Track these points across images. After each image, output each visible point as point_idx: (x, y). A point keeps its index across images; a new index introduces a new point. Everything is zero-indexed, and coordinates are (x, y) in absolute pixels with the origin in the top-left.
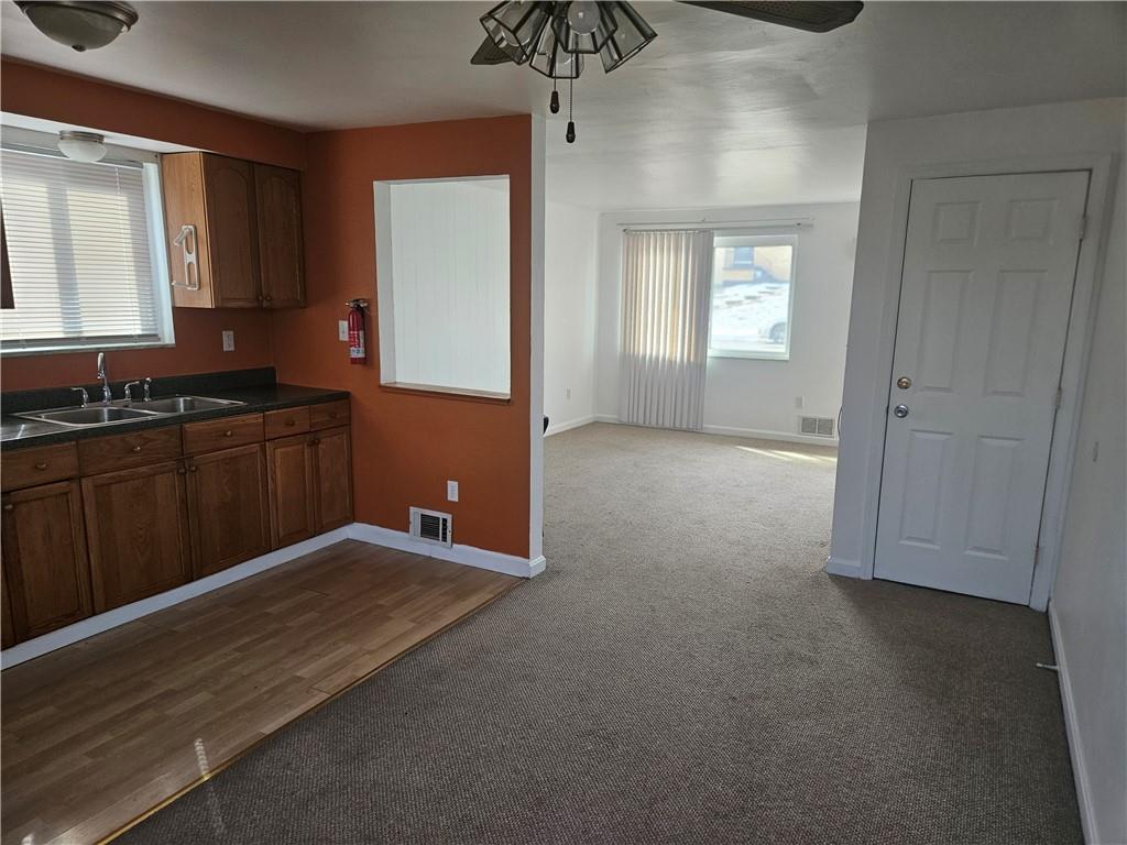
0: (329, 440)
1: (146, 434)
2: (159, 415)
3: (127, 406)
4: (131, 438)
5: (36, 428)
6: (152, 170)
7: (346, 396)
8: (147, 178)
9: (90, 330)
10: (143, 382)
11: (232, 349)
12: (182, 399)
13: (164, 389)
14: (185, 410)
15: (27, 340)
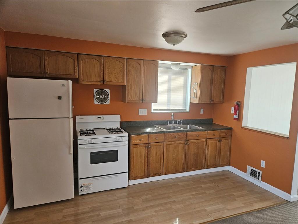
0: (224, 140)
1: (179, 133)
2: (183, 129)
3: (176, 126)
4: (175, 134)
5: (157, 129)
6: (190, 70)
7: (231, 129)
8: (189, 72)
9: (172, 107)
10: (181, 120)
11: (203, 113)
12: (189, 125)
13: (185, 122)
14: (189, 128)
15: (160, 109)
